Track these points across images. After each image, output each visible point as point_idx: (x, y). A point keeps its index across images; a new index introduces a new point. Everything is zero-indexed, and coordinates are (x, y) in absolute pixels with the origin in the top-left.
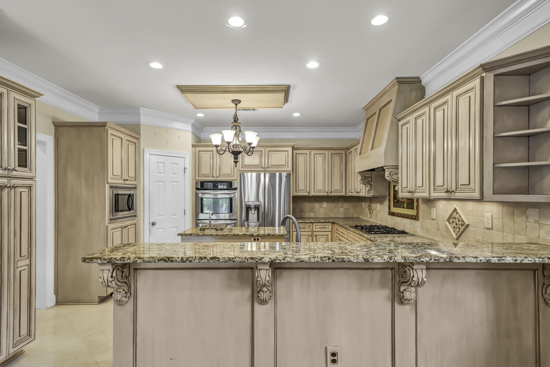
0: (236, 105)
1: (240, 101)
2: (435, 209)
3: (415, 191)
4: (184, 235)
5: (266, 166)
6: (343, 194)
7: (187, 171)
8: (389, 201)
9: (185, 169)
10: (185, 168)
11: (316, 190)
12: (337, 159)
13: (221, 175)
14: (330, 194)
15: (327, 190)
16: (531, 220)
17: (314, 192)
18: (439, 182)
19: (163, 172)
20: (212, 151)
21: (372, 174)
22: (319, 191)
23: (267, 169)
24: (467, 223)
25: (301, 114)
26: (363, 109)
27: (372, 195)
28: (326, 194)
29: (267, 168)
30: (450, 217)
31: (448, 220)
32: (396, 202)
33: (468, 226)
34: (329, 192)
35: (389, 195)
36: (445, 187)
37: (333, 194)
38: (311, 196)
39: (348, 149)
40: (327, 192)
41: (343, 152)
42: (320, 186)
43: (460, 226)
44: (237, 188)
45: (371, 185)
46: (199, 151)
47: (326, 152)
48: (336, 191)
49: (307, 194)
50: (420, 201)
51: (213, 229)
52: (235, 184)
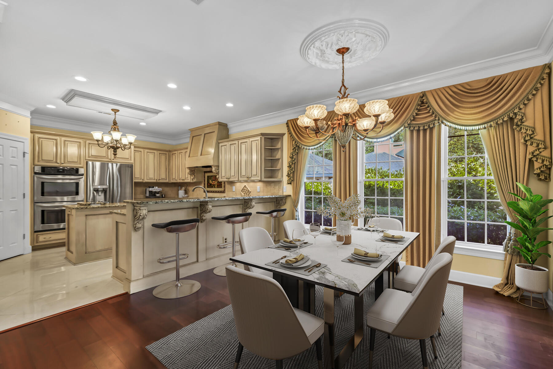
0: (115, 113)
1: (118, 111)
2: (234, 187)
6: (167, 181)
7: (26, 155)
8: (204, 185)
9: (25, 154)
10: (24, 153)
11: (148, 178)
12: (163, 157)
13: (66, 161)
14: (158, 181)
15: (156, 179)
16: (272, 187)
17: (147, 179)
18: (243, 173)
19: (2, 155)
20: (56, 140)
21: (195, 169)
22: (151, 178)
23: (113, 160)
24: (250, 191)
25: (147, 124)
26: (189, 130)
27: (195, 181)
28: (155, 181)
29: (113, 159)
30: (242, 190)
31: (242, 191)
32: (209, 185)
33: (250, 192)
34: (158, 180)
35: (204, 181)
36: (246, 176)
37: (160, 181)
38: (144, 182)
39: (170, 151)
40: (157, 180)
41: (167, 153)
42: (151, 176)
43: (247, 193)
44: (83, 174)
45: (195, 176)
46: (39, 138)
47: (155, 152)
48: (163, 179)
49: (141, 181)
50: (226, 183)
51: (98, 203)
52: (82, 171)
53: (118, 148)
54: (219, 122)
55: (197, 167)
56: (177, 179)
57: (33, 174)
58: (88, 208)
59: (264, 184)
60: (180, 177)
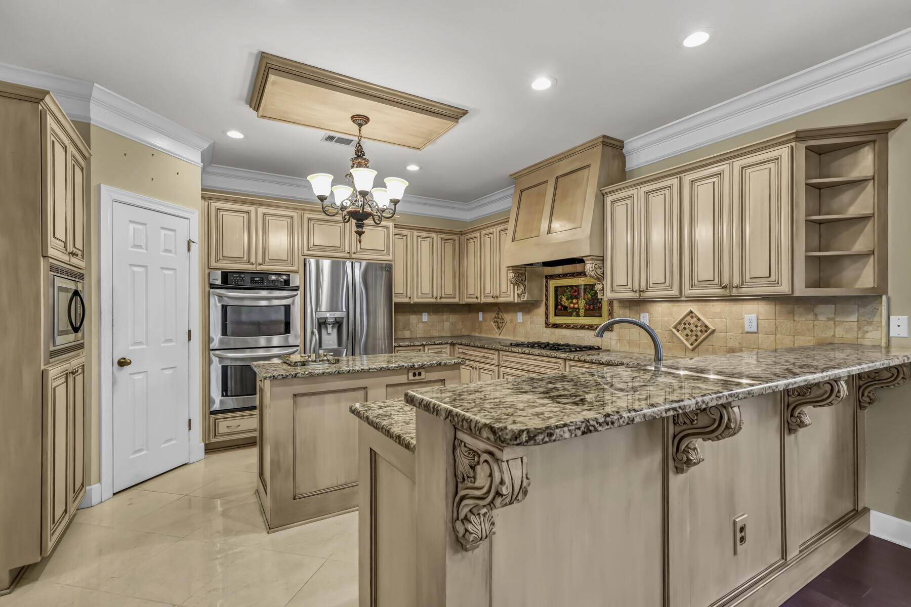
0: (360, 125)
1: (367, 120)
3: (647, 289)
4: (281, 377)
5: (353, 250)
6: (456, 300)
7: (193, 245)
8: (547, 308)
9: (191, 244)
10: (189, 241)
11: (420, 294)
12: (449, 247)
13: (267, 260)
14: (439, 300)
15: (435, 295)
16: (821, 318)
17: (418, 297)
19: (144, 246)
20: (248, 213)
21: (525, 270)
22: (424, 295)
23: (354, 256)
24: (712, 327)
25: (421, 168)
26: (510, 176)
27: (525, 299)
28: (433, 300)
29: (354, 253)
30: (679, 323)
31: (675, 327)
32: (561, 309)
33: (713, 331)
34: (438, 297)
35: (547, 299)
37: (444, 301)
38: (412, 303)
39: (462, 234)
40: (436, 298)
41: (456, 238)
42: (426, 289)
43: (699, 334)
44: (299, 286)
45: (524, 286)
46: (218, 209)
47: (433, 235)
48: (448, 296)
49: (406, 300)
50: (616, 304)
51: (323, 361)
52: (296, 280)
53: (367, 215)
54: (604, 136)
55: (531, 265)
56: (478, 294)
57: (207, 289)
58: (299, 377)
59: (778, 307)
60: (488, 290)
